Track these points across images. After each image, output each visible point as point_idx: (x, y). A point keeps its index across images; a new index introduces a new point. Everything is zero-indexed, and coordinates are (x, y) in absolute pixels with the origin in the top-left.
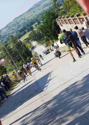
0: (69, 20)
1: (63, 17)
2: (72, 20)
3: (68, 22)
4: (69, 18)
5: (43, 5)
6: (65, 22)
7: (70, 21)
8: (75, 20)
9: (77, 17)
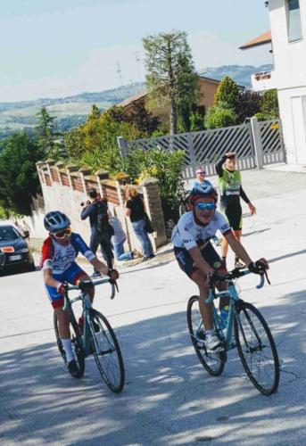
0: (73, 178)
1: (60, 163)
2: (83, 182)
3: (70, 181)
4: (75, 174)
5: (11, 117)
6: (62, 178)
7: (75, 180)
8: (90, 185)
9: (98, 178)
